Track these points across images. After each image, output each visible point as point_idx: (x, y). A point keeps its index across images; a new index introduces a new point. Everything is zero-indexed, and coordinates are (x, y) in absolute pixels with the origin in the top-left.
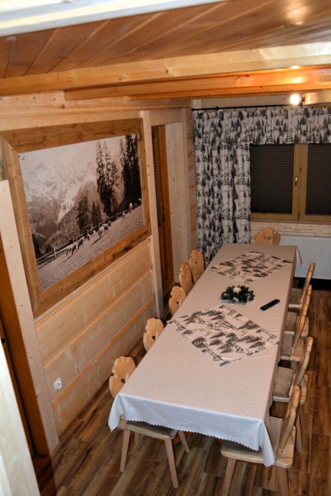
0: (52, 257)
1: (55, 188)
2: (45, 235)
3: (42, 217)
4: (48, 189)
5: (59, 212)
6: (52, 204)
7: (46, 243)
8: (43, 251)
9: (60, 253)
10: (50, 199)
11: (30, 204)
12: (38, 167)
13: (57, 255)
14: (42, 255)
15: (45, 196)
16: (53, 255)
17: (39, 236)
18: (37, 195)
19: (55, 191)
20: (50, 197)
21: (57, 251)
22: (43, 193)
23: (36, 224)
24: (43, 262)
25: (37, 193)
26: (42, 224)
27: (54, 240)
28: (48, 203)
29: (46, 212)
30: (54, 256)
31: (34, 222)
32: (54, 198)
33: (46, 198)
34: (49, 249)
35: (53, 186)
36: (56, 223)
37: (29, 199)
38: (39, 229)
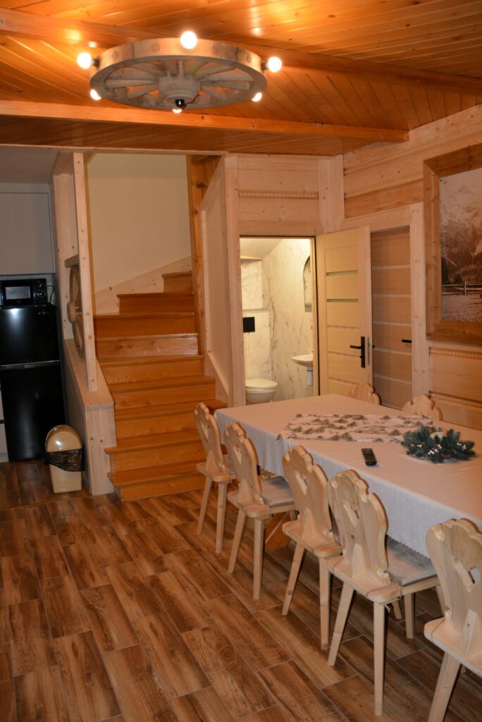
0: (461, 291)
1: (476, 214)
2: (456, 263)
3: (456, 243)
4: (468, 215)
5: (478, 244)
6: (469, 232)
7: (457, 273)
8: (452, 280)
9: (471, 291)
10: (468, 226)
11: (446, 227)
12: (460, 191)
13: (467, 291)
14: (450, 283)
15: (463, 222)
16: (462, 289)
17: (449, 262)
18: (454, 220)
19: (475, 218)
20: (469, 224)
21: (467, 286)
22: (460, 219)
23: (448, 249)
24: (450, 291)
25: (454, 217)
26: (455, 250)
27: (466, 273)
28: (465, 231)
29: (461, 240)
30: (463, 291)
31: (447, 246)
32: (473, 226)
33: (464, 224)
34: (458, 280)
35: (474, 212)
36: (472, 254)
37: (444, 222)
38: (451, 255)
